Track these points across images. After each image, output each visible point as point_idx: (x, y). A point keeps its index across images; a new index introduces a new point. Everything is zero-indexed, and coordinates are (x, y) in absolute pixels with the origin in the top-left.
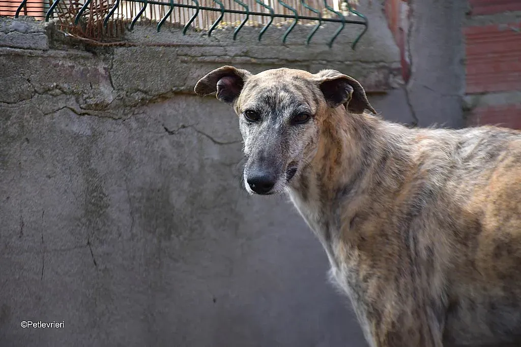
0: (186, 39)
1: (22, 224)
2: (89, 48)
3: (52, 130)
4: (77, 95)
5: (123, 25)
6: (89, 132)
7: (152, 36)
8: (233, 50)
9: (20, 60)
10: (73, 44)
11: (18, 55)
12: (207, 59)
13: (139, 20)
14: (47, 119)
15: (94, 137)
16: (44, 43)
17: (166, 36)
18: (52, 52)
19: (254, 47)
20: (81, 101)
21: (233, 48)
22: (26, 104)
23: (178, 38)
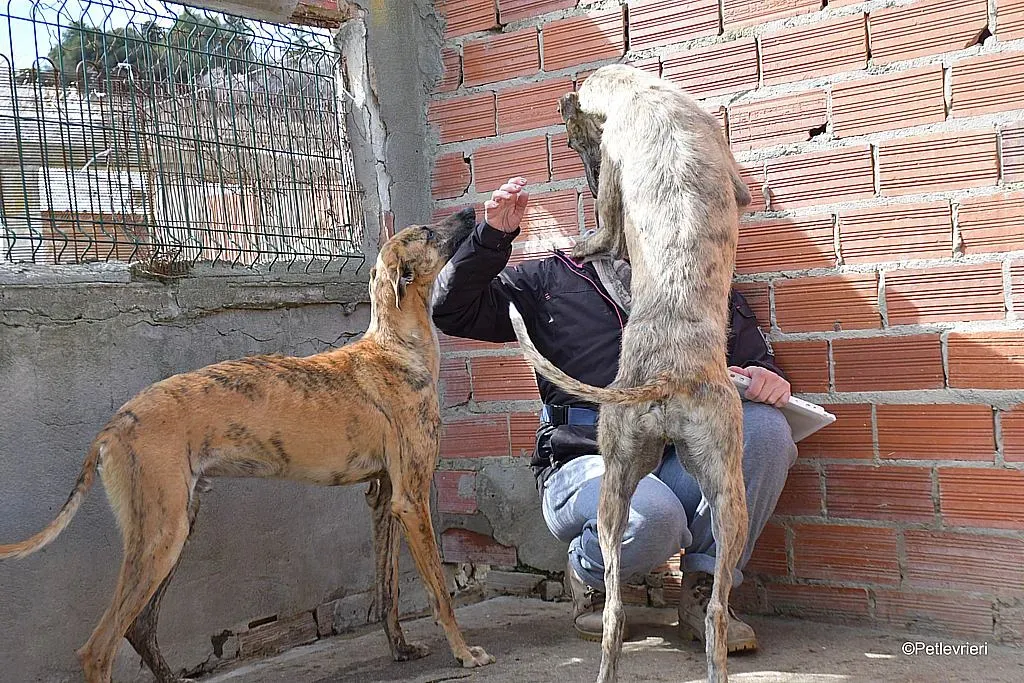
0: (235, 271)
1: (112, 401)
2: (161, 280)
3: (133, 336)
4: (151, 313)
5: (188, 265)
6: (161, 337)
7: (208, 270)
8: (268, 278)
9: (108, 290)
10: (150, 278)
11: (107, 287)
12: (249, 284)
13: (200, 259)
14: (129, 330)
15: (165, 341)
16: (127, 279)
17: (220, 270)
18: (133, 284)
19: (285, 275)
20: (154, 316)
21: (269, 277)
22: (113, 320)
23: (227, 271)
